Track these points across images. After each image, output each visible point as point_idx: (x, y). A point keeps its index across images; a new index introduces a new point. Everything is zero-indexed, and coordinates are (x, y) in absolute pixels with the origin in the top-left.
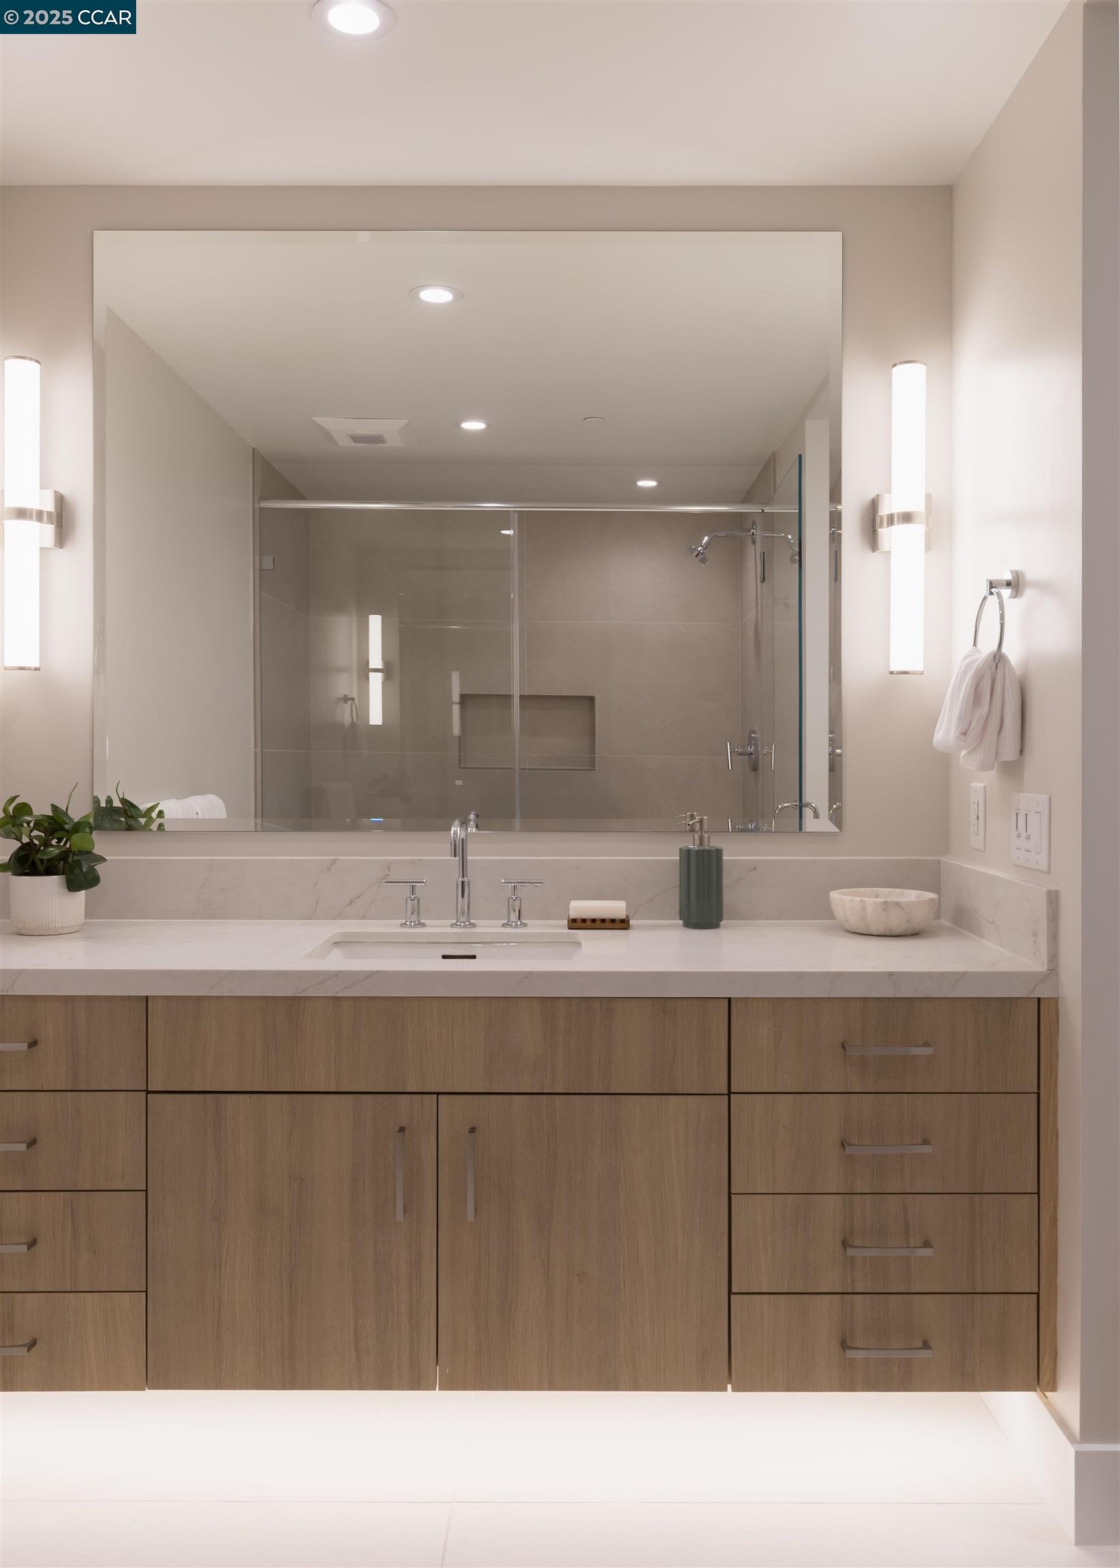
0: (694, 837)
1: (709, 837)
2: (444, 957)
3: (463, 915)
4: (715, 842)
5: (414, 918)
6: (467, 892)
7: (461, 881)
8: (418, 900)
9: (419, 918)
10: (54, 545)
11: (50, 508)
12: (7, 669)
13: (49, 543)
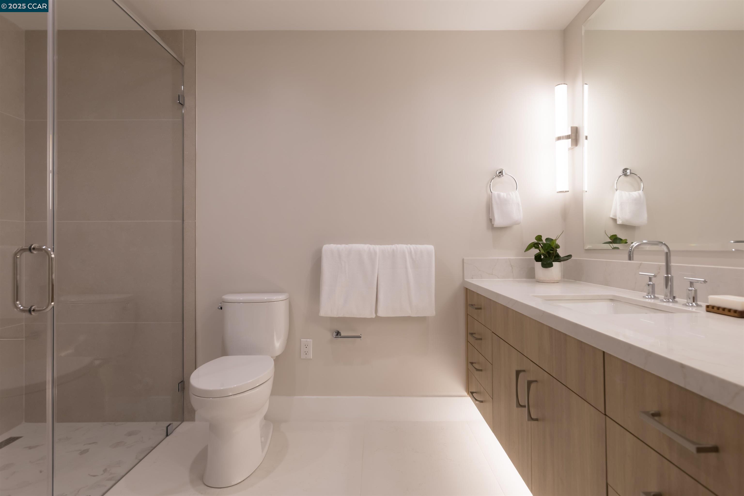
3: (668, 296)
5: (650, 294)
6: (669, 283)
7: (666, 277)
8: (653, 286)
9: (654, 294)
10: (571, 146)
11: (570, 133)
12: (558, 192)
13: (570, 146)
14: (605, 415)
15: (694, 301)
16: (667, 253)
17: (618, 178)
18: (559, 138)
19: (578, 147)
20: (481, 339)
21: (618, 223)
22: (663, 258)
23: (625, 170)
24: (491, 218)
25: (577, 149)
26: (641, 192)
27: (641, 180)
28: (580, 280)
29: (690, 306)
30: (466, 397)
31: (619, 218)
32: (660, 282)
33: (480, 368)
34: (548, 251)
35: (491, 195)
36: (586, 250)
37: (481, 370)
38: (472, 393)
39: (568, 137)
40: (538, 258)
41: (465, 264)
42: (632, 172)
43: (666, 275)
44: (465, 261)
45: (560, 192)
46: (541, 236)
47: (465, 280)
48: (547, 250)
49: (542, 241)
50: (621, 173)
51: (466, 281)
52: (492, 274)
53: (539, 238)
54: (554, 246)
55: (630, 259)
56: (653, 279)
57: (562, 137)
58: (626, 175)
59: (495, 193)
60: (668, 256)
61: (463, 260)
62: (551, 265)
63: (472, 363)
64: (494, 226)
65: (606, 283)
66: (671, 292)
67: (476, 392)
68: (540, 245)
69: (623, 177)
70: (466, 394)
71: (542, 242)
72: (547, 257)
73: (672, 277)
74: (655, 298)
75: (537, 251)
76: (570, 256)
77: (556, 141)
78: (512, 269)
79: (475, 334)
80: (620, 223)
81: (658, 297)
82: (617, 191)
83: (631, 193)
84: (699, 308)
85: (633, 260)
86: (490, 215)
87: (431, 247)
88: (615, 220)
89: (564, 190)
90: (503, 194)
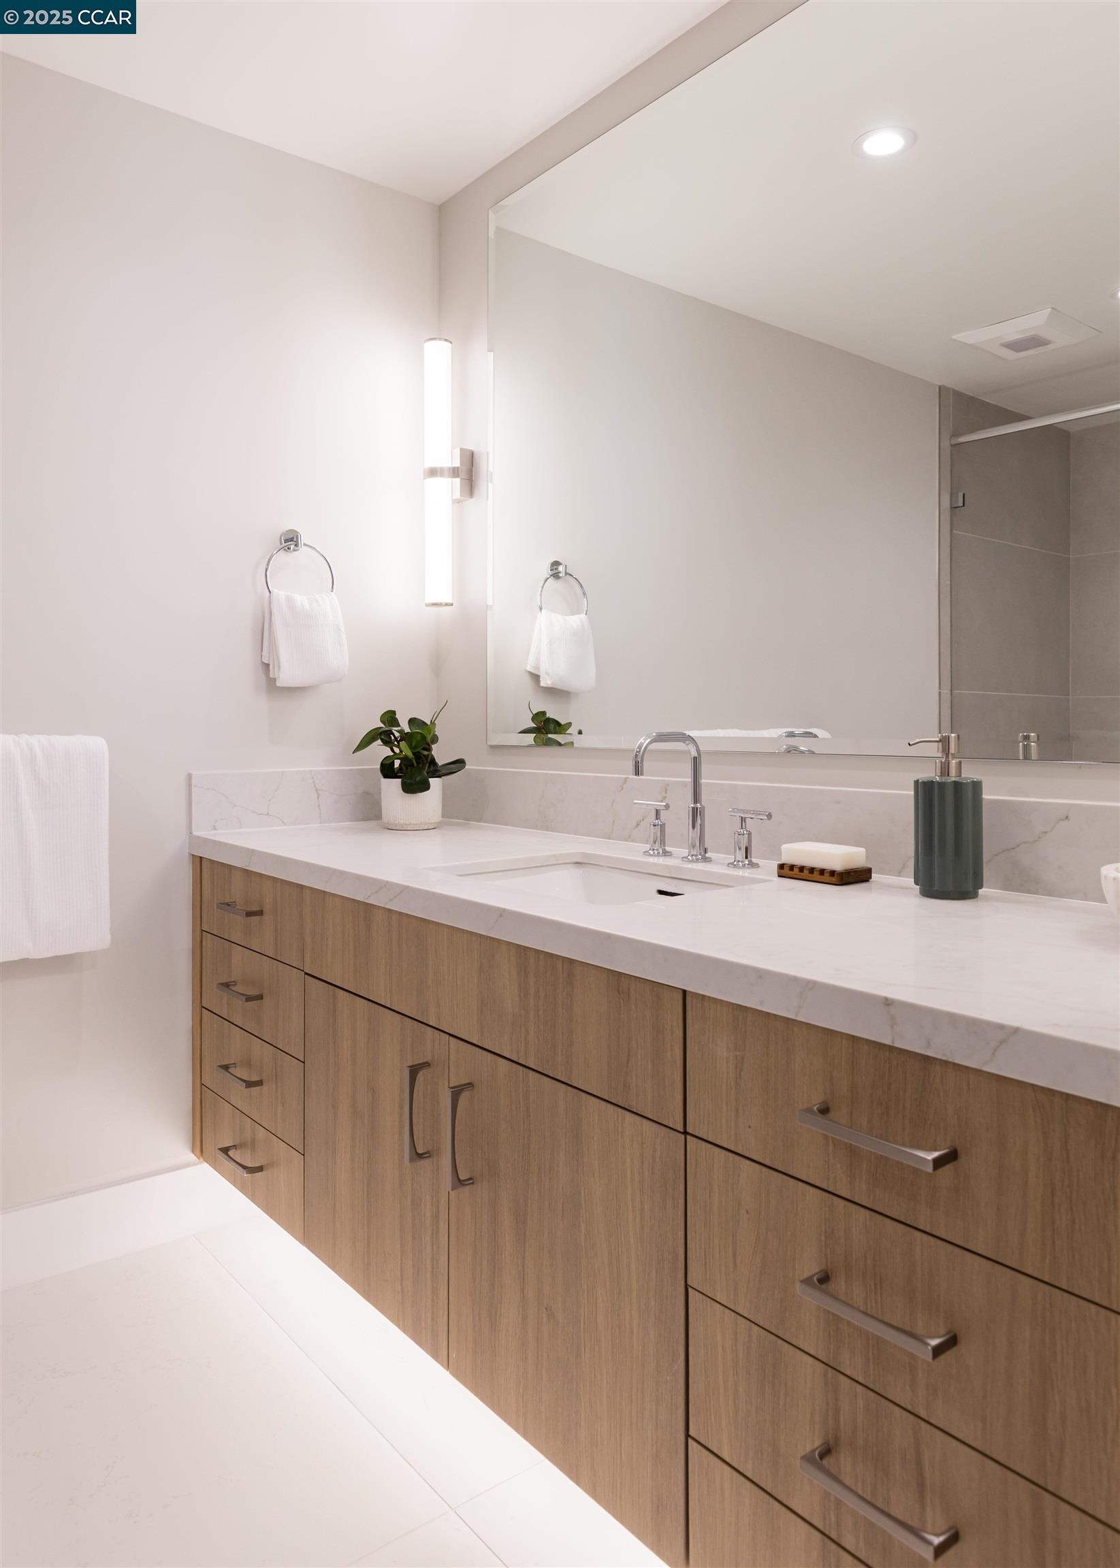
0: (936, 762)
1: (960, 763)
2: (661, 892)
3: (693, 847)
4: (970, 773)
5: (657, 846)
6: (699, 821)
7: (693, 808)
8: (663, 826)
9: (664, 846)
10: (461, 496)
11: (457, 464)
12: (427, 605)
13: (457, 495)
14: (685, 1133)
15: (746, 858)
16: (695, 759)
17: (543, 582)
18: (433, 472)
19: (473, 499)
20: (260, 997)
21: (542, 684)
22: (688, 768)
23: (556, 564)
24: (267, 662)
25: (471, 503)
26: (583, 616)
27: (584, 594)
28: (479, 820)
29: (740, 868)
30: (194, 1164)
31: (546, 673)
32: (678, 820)
33: (255, 1078)
34: (417, 750)
35: (270, 597)
36: (492, 747)
37: (259, 1083)
38: (225, 1150)
39: (455, 472)
40: (387, 770)
41: (194, 789)
42: (568, 571)
43: (692, 805)
44: (194, 782)
45: (434, 604)
46: (394, 712)
47: (194, 834)
48: (415, 748)
49: (399, 726)
50: (546, 571)
51: (198, 837)
52: (268, 814)
53: (390, 718)
54: (429, 738)
55: (638, 771)
56: (663, 814)
57: (439, 473)
58: (556, 576)
59: (280, 593)
60: (696, 762)
61: (190, 776)
62: (425, 787)
63: (226, 1068)
64: (278, 684)
65: (544, 823)
66: (702, 838)
67: (235, 1146)
68: (392, 736)
69: (551, 580)
70: (192, 1157)
71: (400, 728)
72: (412, 765)
73: (703, 808)
74: (666, 854)
75: (387, 752)
76: (460, 763)
77: (424, 479)
78: (318, 798)
79: (235, 983)
80: (547, 684)
81: (670, 852)
82: (543, 611)
83: (566, 617)
84: (754, 870)
85: (642, 774)
86: (265, 653)
87: (98, 744)
88: (536, 678)
89: (444, 601)
90: (300, 600)
